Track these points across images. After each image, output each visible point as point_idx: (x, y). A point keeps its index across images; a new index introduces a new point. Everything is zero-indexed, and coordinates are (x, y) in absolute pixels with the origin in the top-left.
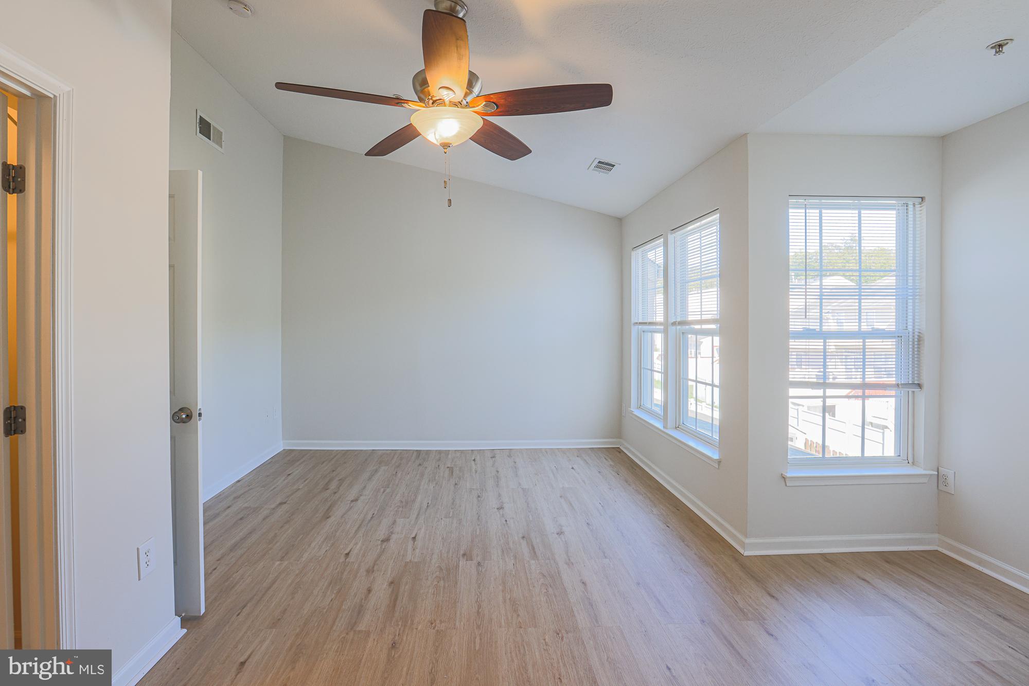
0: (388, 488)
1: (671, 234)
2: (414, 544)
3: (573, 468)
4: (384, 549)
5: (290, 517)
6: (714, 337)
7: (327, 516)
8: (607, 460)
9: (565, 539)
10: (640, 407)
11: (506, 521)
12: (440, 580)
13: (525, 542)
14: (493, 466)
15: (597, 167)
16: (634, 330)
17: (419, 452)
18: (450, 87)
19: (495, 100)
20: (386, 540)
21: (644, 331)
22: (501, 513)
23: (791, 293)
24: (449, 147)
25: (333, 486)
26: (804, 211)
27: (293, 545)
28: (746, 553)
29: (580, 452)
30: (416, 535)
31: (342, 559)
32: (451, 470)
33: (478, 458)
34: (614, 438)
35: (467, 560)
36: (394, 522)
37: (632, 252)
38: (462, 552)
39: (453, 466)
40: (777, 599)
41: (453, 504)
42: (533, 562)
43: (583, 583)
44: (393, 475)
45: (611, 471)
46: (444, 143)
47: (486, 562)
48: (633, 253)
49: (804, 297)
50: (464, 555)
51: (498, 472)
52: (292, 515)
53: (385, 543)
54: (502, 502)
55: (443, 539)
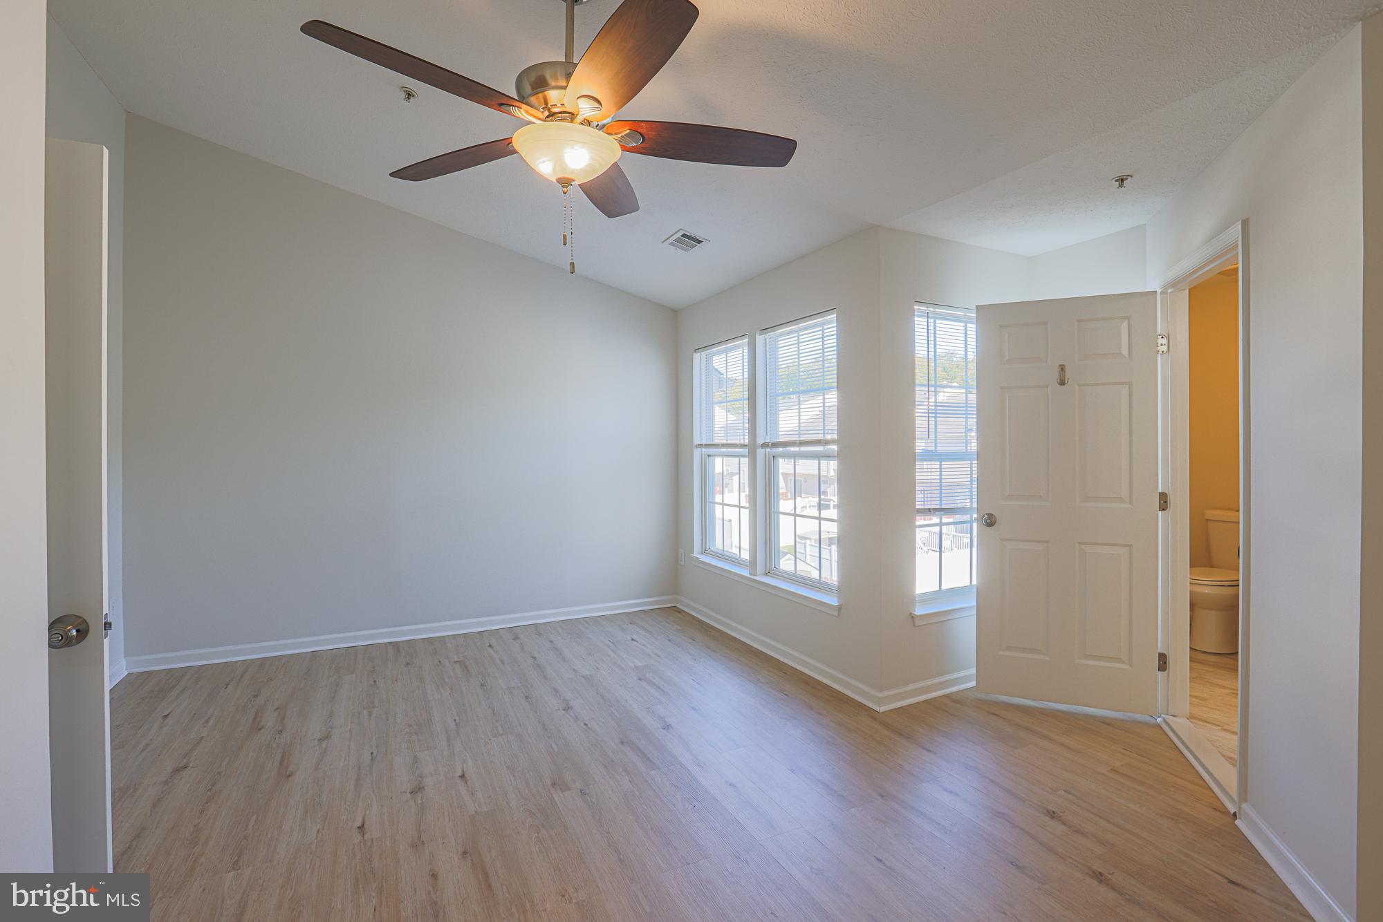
0: (374, 707)
1: (760, 335)
2: (468, 786)
3: (633, 640)
4: (422, 804)
5: (210, 790)
6: (822, 462)
7: (285, 774)
8: (669, 624)
9: (677, 734)
10: (704, 551)
11: (585, 724)
12: (540, 829)
13: (629, 748)
14: (523, 650)
15: (678, 240)
16: (697, 453)
17: (395, 645)
18: (600, 99)
19: (644, 131)
20: (418, 790)
21: (708, 455)
22: (573, 715)
23: (917, 411)
24: (571, 185)
25: (270, 719)
26: (926, 320)
27: (246, 838)
28: (882, 709)
29: (632, 617)
30: (463, 771)
31: (357, 838)
32: (462, 664)
33: (494, 643)
34: (669, 595)
35: (563, 791)
36: (416, 759)
37: (694, 354)
38: (549, 782)
39: (461, 659)
40: (935, 753)
41: (494, 714)
42: (653, 772)
43: (730, 785)
44: (372, 686)
45: (684, 638)
46: (565, 178)
47: (591, 786)
48: (696, 356)
49: (927, 415)
50: (554, 784)
51: (535, 658)
52: (213, 785)
53: (419, 794)
54: (565, 700)
55: (508, 767)
